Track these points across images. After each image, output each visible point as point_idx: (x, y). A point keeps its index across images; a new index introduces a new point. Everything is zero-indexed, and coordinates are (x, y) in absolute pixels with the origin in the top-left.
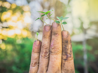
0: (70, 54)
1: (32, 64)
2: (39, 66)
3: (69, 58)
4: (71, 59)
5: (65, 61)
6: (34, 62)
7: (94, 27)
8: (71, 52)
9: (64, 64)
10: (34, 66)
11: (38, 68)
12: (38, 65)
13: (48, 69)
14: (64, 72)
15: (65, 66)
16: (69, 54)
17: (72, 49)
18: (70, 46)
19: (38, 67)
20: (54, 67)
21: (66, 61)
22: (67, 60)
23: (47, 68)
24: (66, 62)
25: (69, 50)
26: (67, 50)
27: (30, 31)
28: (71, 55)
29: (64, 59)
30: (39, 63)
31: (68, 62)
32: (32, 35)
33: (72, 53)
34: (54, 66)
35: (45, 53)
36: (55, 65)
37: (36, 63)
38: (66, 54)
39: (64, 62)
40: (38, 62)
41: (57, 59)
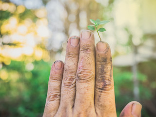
0: (110, 79)
1: (50, 97)
2: (60, 100)
3: (107, 86)
4: (110, 87)
5: (101, 92)
6: (53, 94)
7: (150, 43)
8: (111, 76)
9: (100, 96)
10: (53, 100)
11: (59, 103)
12: (58, 98)
13: (75, 105)
14: (99, 109)
15: (101, 100)
16: (108, 80)
17: (112, 72)
18: (109, 67)
19: (58, 101)
20: (83, 102)
21: (103, 91)
22: (105, 90)
23: (72, 102)
24: (102, 94)
25: (108, 73)
26: (105, 73)
27: (48, 51)
28: (110, 81)
29: (100, 89)
30: (60, 96)
31: (105, 93)
32: (50, 56)
33: (112, 78)
34: (83, 100)
35: (70, 79)
36: (86, 99)
37: (55, 96)
38: (103, 79)
39: (99, 93)
40: (59, 94)
41: (88, 90)
